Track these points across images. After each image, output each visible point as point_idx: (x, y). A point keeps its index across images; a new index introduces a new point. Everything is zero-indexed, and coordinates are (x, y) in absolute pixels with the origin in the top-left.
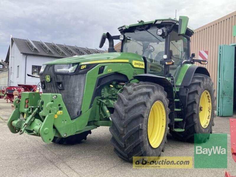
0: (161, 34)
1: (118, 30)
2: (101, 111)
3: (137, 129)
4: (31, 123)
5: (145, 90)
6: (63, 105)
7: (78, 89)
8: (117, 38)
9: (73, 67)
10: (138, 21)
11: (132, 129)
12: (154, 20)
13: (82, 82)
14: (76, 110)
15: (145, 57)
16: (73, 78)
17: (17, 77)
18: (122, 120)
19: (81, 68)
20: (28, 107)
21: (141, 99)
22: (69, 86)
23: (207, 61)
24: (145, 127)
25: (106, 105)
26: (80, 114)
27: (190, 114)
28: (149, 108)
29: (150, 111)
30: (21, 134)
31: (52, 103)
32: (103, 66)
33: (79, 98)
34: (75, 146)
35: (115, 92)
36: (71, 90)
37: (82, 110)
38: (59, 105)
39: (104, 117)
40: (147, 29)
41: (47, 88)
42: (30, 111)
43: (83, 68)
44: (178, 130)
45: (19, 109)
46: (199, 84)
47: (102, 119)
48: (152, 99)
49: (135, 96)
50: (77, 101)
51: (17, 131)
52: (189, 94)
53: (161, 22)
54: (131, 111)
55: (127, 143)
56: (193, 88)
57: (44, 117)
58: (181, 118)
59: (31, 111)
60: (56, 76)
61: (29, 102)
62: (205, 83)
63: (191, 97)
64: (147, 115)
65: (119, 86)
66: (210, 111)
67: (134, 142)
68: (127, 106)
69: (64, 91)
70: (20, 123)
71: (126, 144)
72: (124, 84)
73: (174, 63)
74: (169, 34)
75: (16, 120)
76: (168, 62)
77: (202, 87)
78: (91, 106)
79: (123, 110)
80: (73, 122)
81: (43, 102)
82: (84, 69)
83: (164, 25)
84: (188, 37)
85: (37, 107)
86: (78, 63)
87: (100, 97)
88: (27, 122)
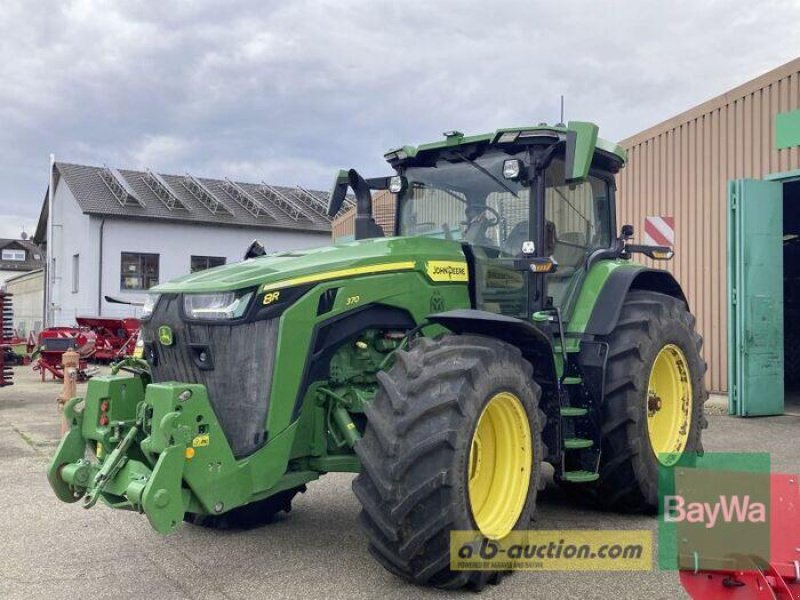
0: (515, 175)
1: (385, 159)
2: (329, 424)
3: (435, 486)
4: (117, 473)
5: (458, 363)
6: (211, 419)
7: (255, 365)
8: (384, 183)
9: (237, 301)
10: (445, 134)
11: (420, 486)
12: (494, 131)
13: (267, 343)
14: (253, 429)
15: (471, 243)
16: (240, 335)
17: (73, 293)
18: (388, 457)
19: (265, 303)
20: (106, 424)
21: (446, 392)
22: (228, 357)
23: (671, 248)
24: (461, 479)
25: (347, 407)
26: (262, 440)
27: (615, 424)
28: (470, 418)
29: (474, 428)
30: (87, 507)
31: (178, 413)
32: (332, 289)
33: (258, 391)
34: (254, 531)
35: (372, 363)
36: (235, 370)
37: (268, 428)
38: (199, 418)
39: (340, 445)
40: (472, 159)
41: (162, 361)
42: (112, 434)
43: (271, 300)
44: (578, 477)
45: (81, 428)
46: (645, 326)
47: (332, 448)
48: (479, 391)
49: (429, 384)
50: (254, 399)
51: (75, 495)
52: (612, 359)
53: (515, 137)
54: (416, 431)
55: (406, 528)
56: (625, 342)
57: (156, 456)
58: (587, 438)
59: (117, 435)
60: (190, 329)
61: (111, 407)
62: (664, 322)
63: (618, 369)
64: (467, 441)
65: (386, 344)
66: (686, 407)
67: (427, 526)
68: (403, 414)
69: (212, 373)
70: (86, 472)
71: (403, 529)
72: (401, 335)
73: (556, 266)
74: (540, 174)
75: (74, 462)
76: (538, 263)
77: (654, 334)
78: (296, 415)
79: (392, 428)
80: (241, 466)
81: (152, 410)
82: (274, 302)
83: (524, 146)
84: (607, 174)
85: (134, 424)
86: (254, 288)
87: (325, 382)
88: (105, 470)
